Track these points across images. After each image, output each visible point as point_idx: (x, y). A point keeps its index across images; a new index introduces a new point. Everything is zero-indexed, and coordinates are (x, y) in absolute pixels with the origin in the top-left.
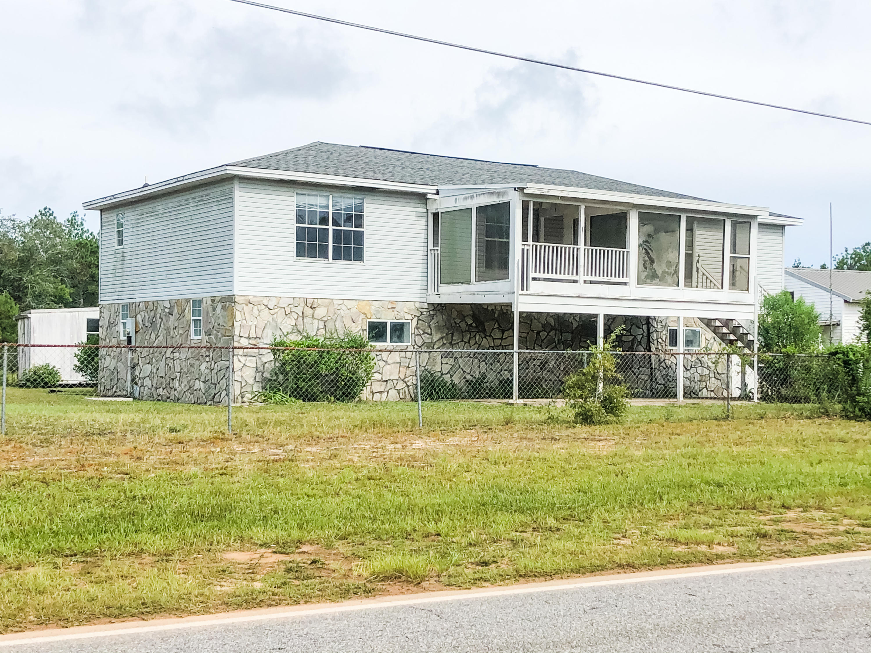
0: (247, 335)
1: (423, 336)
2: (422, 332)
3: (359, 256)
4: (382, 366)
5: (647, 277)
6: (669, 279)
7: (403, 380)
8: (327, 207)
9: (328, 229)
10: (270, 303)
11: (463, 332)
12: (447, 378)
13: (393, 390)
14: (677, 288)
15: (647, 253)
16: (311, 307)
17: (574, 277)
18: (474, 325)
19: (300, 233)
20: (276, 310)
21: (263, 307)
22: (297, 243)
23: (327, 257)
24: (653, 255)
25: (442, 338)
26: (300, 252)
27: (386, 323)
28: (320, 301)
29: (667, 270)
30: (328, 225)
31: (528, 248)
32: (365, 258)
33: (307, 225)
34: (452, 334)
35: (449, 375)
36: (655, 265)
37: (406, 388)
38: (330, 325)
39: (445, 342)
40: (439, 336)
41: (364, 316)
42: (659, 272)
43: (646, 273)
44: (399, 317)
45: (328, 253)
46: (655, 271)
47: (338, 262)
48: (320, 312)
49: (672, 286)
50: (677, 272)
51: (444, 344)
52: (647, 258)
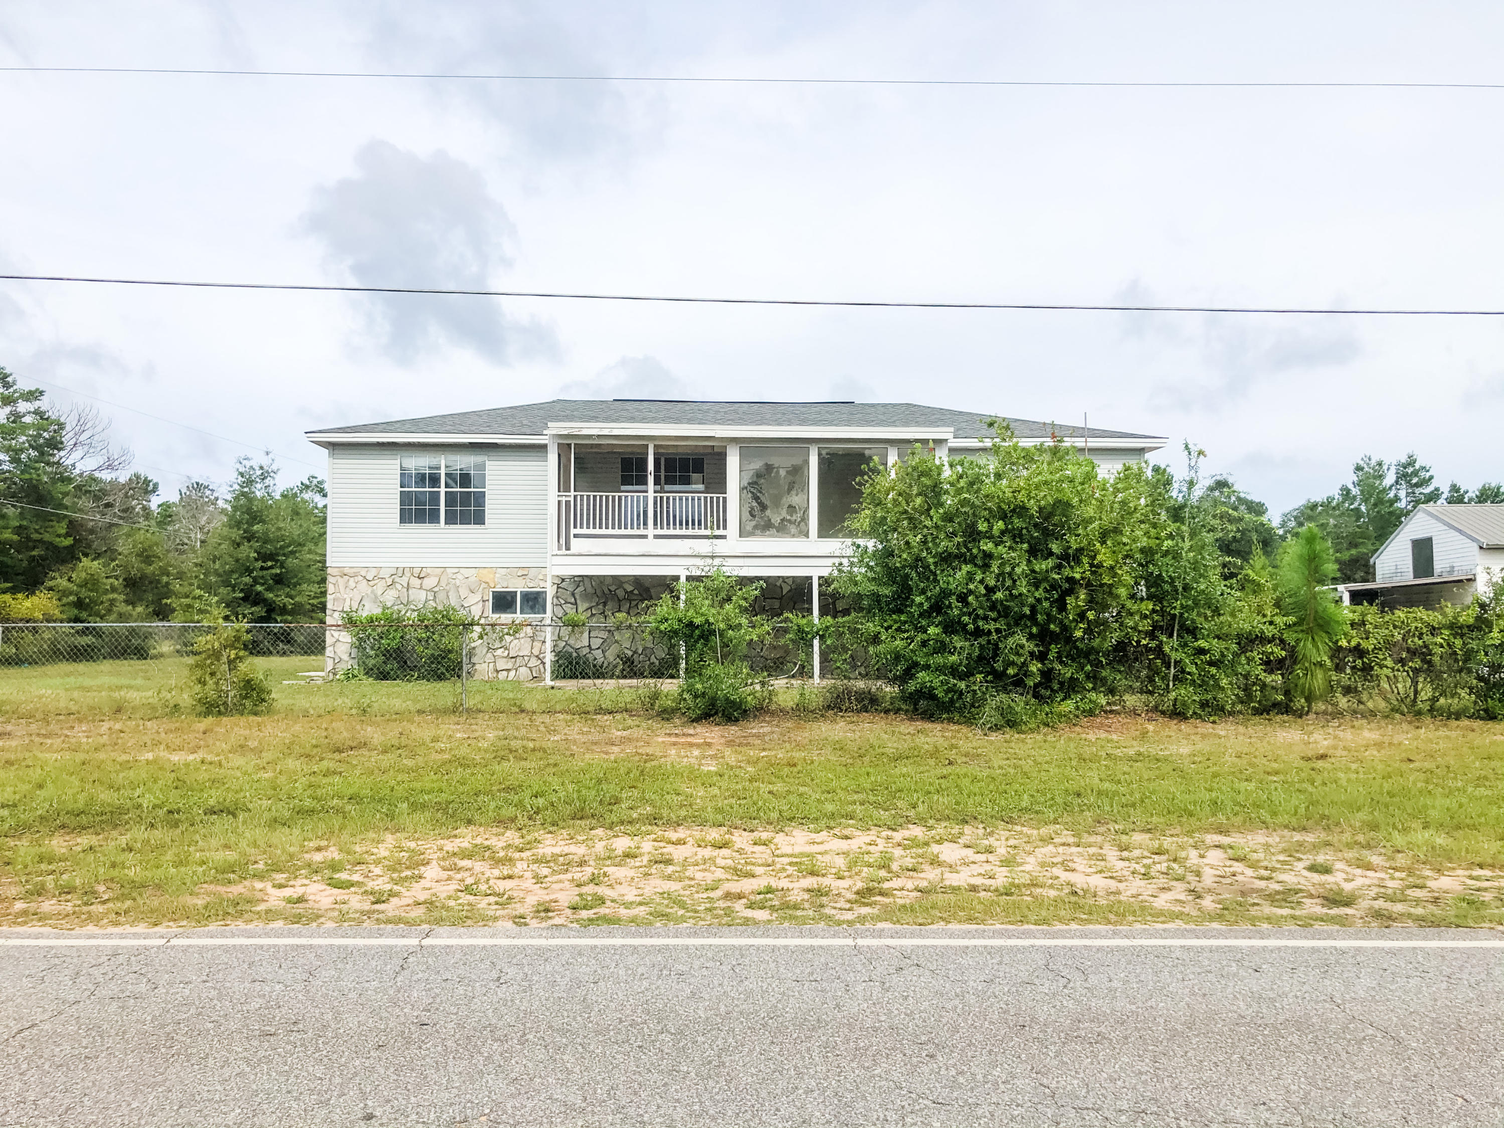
0: (340, 609)
1: (564, 606)
2: (563, 602)
3: (479, 519)
4: (508, 641)
5: (756, 527)
6: (793, 529)
7: (537, 656)
8: (439, 468)
9: (439, 492)
10: (369, 573)
11: (619, 601)
12: (598, 654)
13: (524, 668)
14: (805, 539)
15: (756, 498)
16: (419, 578)
17: (642, 532)
18: (636, 592)
19: (405, 498)
20: (376, 582)
21: (361, 578)
22: (401, 509)
23: (439, 522)
24: (765, 500)
25: (591, 608)
26: (406, 517)
27: (516, 592)
28: (429, 571)
29: (789, 517)
30: (439, 487)
31: (568, 499)
32: (486, 521)
33: (413, 489)
34: (605, 604)
35: (600, 651)
36: (768, 512)
37: (541, 666)
38: (441, 596)
39: (594, 612)
40: (586, 605)
41: (486, 586)
42: (776, 520)
43: (754, 523)
44: (532, 585)
45: (439, 516)
46: (770, 520)
47: (452, 526)
48: (429, 583)
49: (798, 537)
50: (805, 519)
51: (593, 615)
52: (755, 504)
